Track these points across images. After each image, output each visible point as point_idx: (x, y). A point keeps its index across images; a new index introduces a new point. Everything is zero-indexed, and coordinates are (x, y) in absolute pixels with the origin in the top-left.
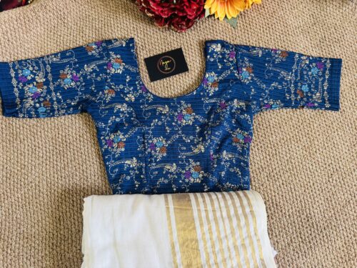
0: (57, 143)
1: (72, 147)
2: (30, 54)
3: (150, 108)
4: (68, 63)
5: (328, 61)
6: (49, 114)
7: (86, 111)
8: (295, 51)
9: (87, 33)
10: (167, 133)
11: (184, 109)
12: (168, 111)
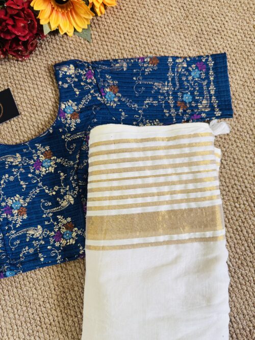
5: (210, 59)
8: (167, 55)
10: (23, 188)
11: (42, 154)
12: (20, 160)
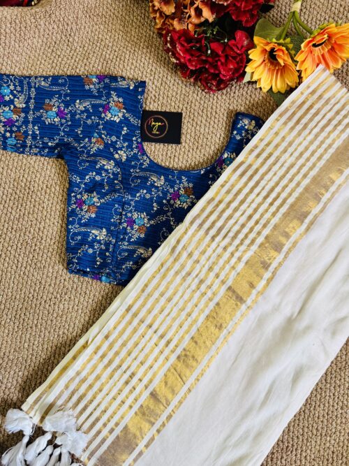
0: (19, 187)
1: (34, 197)
2: (17, 70)
3: (141, 174)
4: (58, 92)
6: (18, 148)
7: (62, 158)
9: (92, 62)
10: (153, 210)
11: (183, 188)
12: (162, 183)
